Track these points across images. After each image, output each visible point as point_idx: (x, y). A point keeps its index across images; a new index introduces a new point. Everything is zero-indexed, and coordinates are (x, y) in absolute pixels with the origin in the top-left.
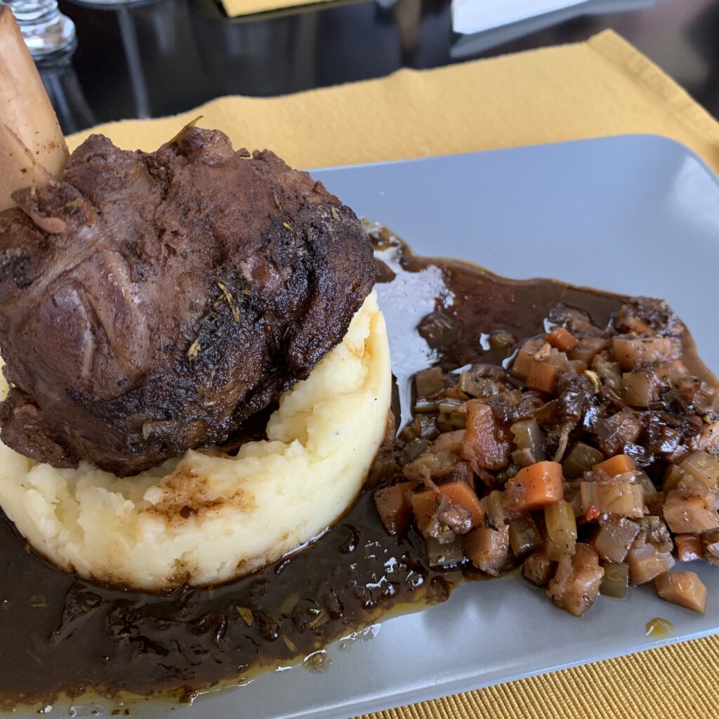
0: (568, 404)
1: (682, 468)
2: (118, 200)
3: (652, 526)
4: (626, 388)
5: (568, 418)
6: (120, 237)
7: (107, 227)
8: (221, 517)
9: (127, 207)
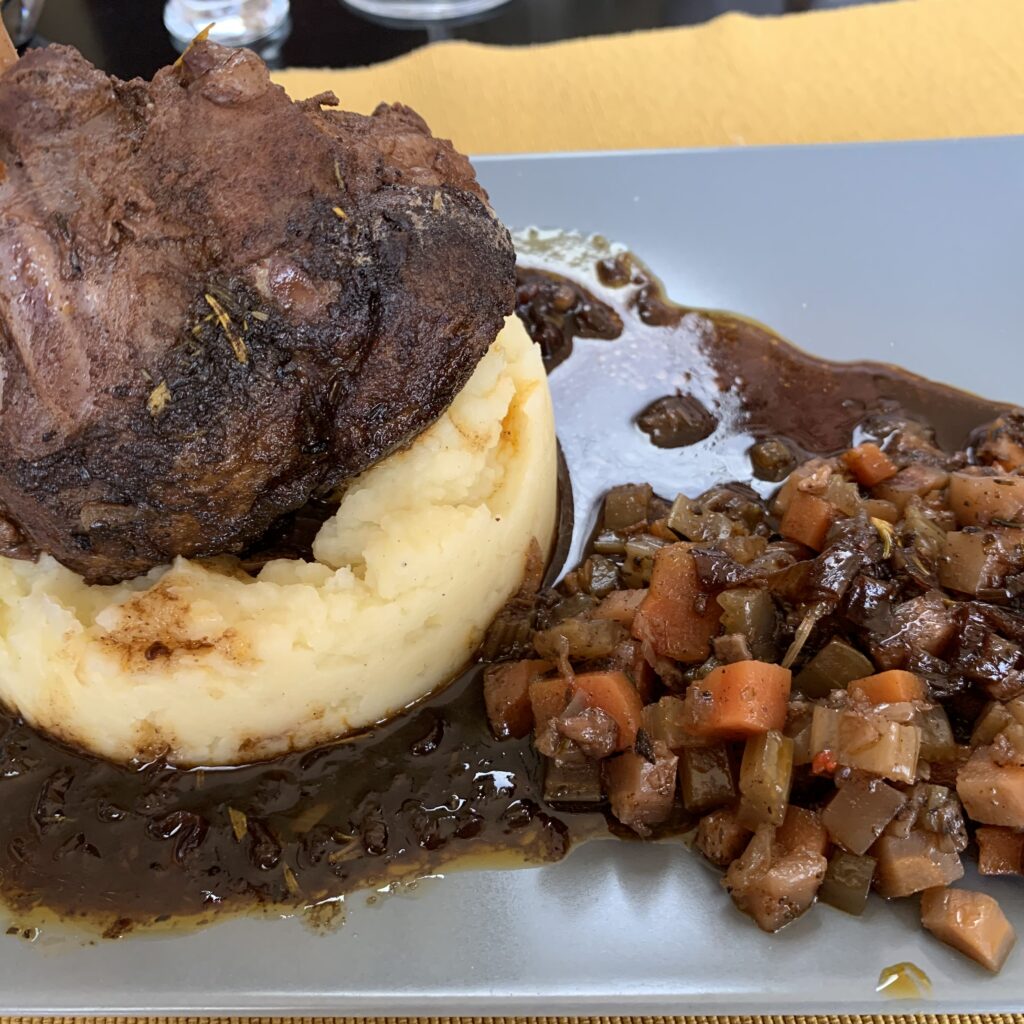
0: (827, 570)
1: (1008, 710)
2: (53, 146)
3: (931, 800)
4: (948, 559)
5: (820, 594)
6: (51, 205)
7: (29, 188)
8: (203, 667)
9: (68, 158)
